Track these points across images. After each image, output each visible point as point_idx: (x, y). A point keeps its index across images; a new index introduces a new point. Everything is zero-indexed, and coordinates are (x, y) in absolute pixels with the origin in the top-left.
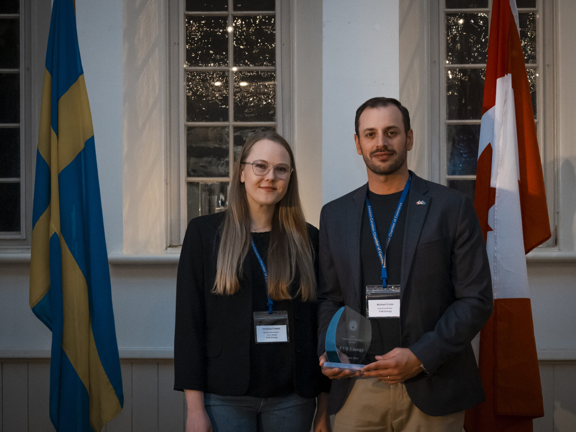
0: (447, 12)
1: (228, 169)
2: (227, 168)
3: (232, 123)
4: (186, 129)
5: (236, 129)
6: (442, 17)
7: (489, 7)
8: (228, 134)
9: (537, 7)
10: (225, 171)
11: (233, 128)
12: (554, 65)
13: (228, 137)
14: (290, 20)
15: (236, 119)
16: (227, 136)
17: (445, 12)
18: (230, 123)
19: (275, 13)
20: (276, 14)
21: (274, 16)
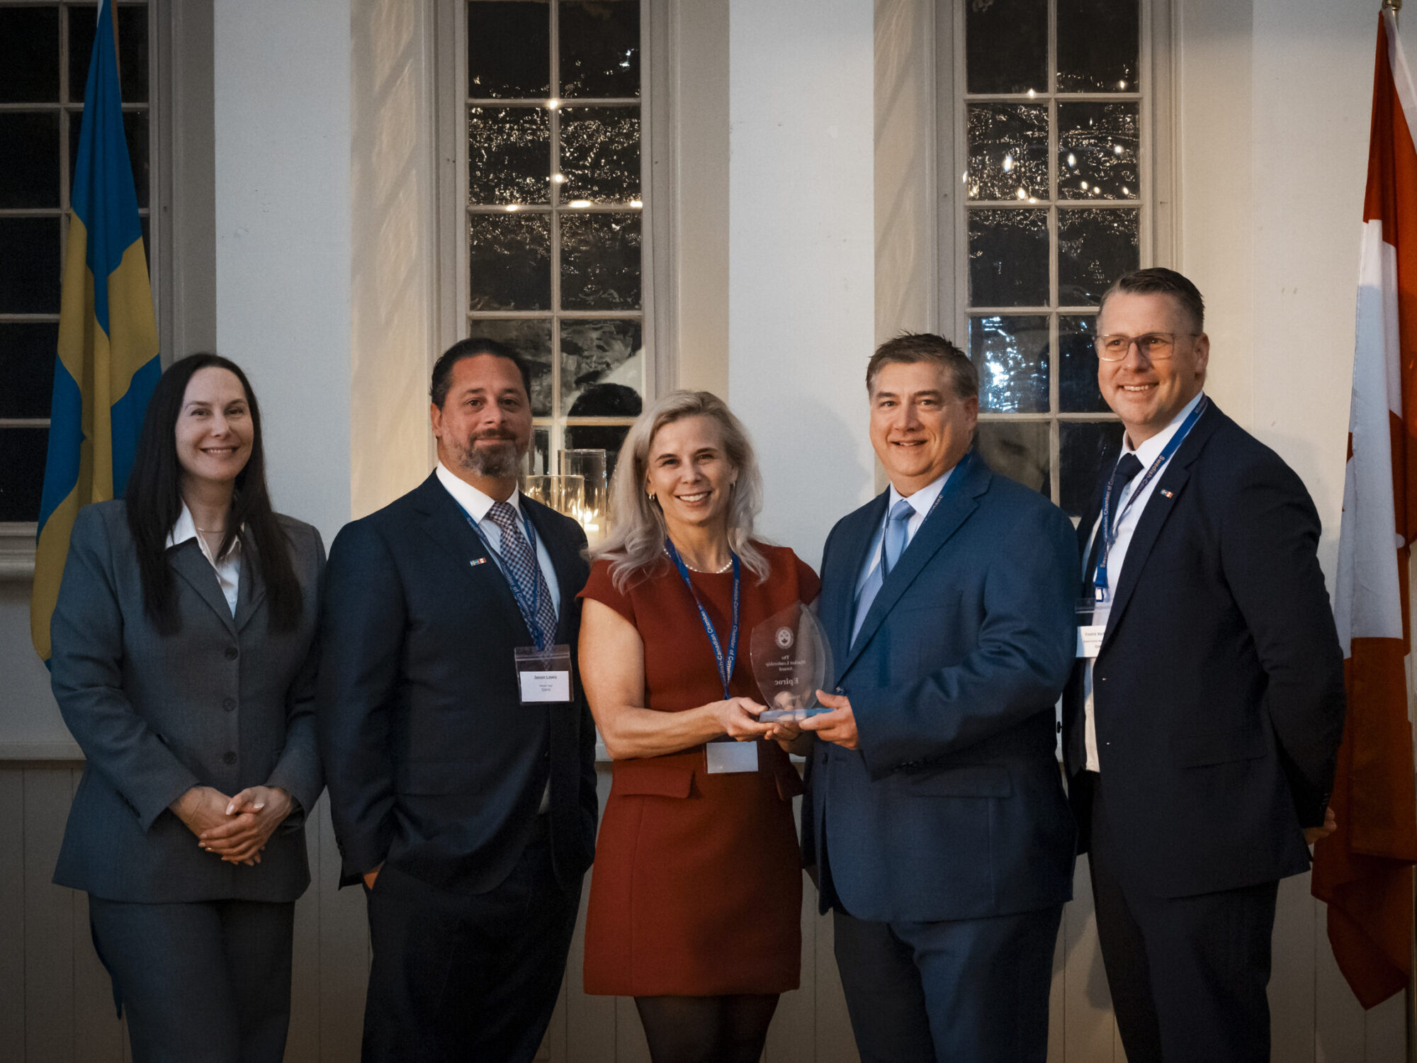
0: (969, 100)
1: (550, 402)
2: (549, 399)
3: (556, 312)
4: (469, 325)
5: (565, 324)
6: (961, 109)
7: (1049, 90)
8: (550, 335)
9: (1140, 91)
10: (544, 405)
11: (559, 325)
12: (1172, 203)
13: (550, 339)
14: (667, 117)
15: (565, 306)
16: (547, 338)
17: (965, 100)
18: (553, 312)
19: (639, 101)
20: (642, 104)
21: (634, 112)
